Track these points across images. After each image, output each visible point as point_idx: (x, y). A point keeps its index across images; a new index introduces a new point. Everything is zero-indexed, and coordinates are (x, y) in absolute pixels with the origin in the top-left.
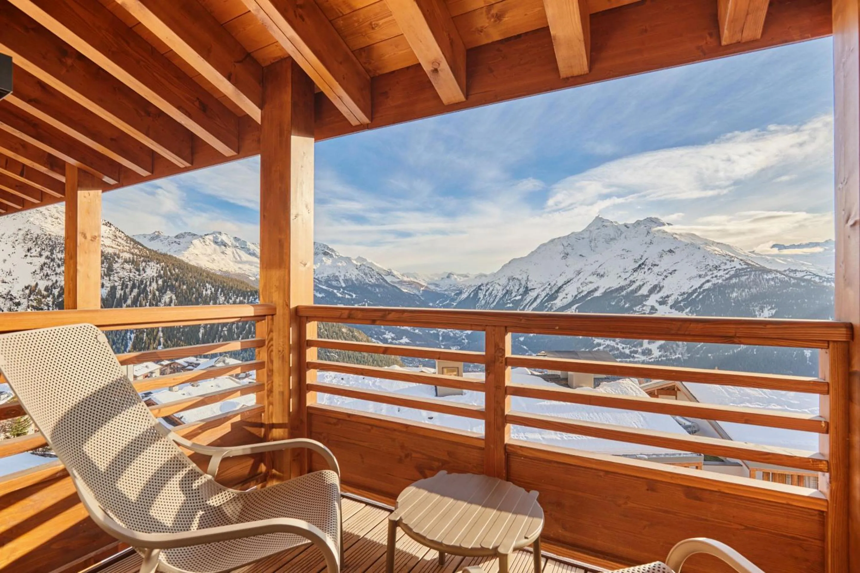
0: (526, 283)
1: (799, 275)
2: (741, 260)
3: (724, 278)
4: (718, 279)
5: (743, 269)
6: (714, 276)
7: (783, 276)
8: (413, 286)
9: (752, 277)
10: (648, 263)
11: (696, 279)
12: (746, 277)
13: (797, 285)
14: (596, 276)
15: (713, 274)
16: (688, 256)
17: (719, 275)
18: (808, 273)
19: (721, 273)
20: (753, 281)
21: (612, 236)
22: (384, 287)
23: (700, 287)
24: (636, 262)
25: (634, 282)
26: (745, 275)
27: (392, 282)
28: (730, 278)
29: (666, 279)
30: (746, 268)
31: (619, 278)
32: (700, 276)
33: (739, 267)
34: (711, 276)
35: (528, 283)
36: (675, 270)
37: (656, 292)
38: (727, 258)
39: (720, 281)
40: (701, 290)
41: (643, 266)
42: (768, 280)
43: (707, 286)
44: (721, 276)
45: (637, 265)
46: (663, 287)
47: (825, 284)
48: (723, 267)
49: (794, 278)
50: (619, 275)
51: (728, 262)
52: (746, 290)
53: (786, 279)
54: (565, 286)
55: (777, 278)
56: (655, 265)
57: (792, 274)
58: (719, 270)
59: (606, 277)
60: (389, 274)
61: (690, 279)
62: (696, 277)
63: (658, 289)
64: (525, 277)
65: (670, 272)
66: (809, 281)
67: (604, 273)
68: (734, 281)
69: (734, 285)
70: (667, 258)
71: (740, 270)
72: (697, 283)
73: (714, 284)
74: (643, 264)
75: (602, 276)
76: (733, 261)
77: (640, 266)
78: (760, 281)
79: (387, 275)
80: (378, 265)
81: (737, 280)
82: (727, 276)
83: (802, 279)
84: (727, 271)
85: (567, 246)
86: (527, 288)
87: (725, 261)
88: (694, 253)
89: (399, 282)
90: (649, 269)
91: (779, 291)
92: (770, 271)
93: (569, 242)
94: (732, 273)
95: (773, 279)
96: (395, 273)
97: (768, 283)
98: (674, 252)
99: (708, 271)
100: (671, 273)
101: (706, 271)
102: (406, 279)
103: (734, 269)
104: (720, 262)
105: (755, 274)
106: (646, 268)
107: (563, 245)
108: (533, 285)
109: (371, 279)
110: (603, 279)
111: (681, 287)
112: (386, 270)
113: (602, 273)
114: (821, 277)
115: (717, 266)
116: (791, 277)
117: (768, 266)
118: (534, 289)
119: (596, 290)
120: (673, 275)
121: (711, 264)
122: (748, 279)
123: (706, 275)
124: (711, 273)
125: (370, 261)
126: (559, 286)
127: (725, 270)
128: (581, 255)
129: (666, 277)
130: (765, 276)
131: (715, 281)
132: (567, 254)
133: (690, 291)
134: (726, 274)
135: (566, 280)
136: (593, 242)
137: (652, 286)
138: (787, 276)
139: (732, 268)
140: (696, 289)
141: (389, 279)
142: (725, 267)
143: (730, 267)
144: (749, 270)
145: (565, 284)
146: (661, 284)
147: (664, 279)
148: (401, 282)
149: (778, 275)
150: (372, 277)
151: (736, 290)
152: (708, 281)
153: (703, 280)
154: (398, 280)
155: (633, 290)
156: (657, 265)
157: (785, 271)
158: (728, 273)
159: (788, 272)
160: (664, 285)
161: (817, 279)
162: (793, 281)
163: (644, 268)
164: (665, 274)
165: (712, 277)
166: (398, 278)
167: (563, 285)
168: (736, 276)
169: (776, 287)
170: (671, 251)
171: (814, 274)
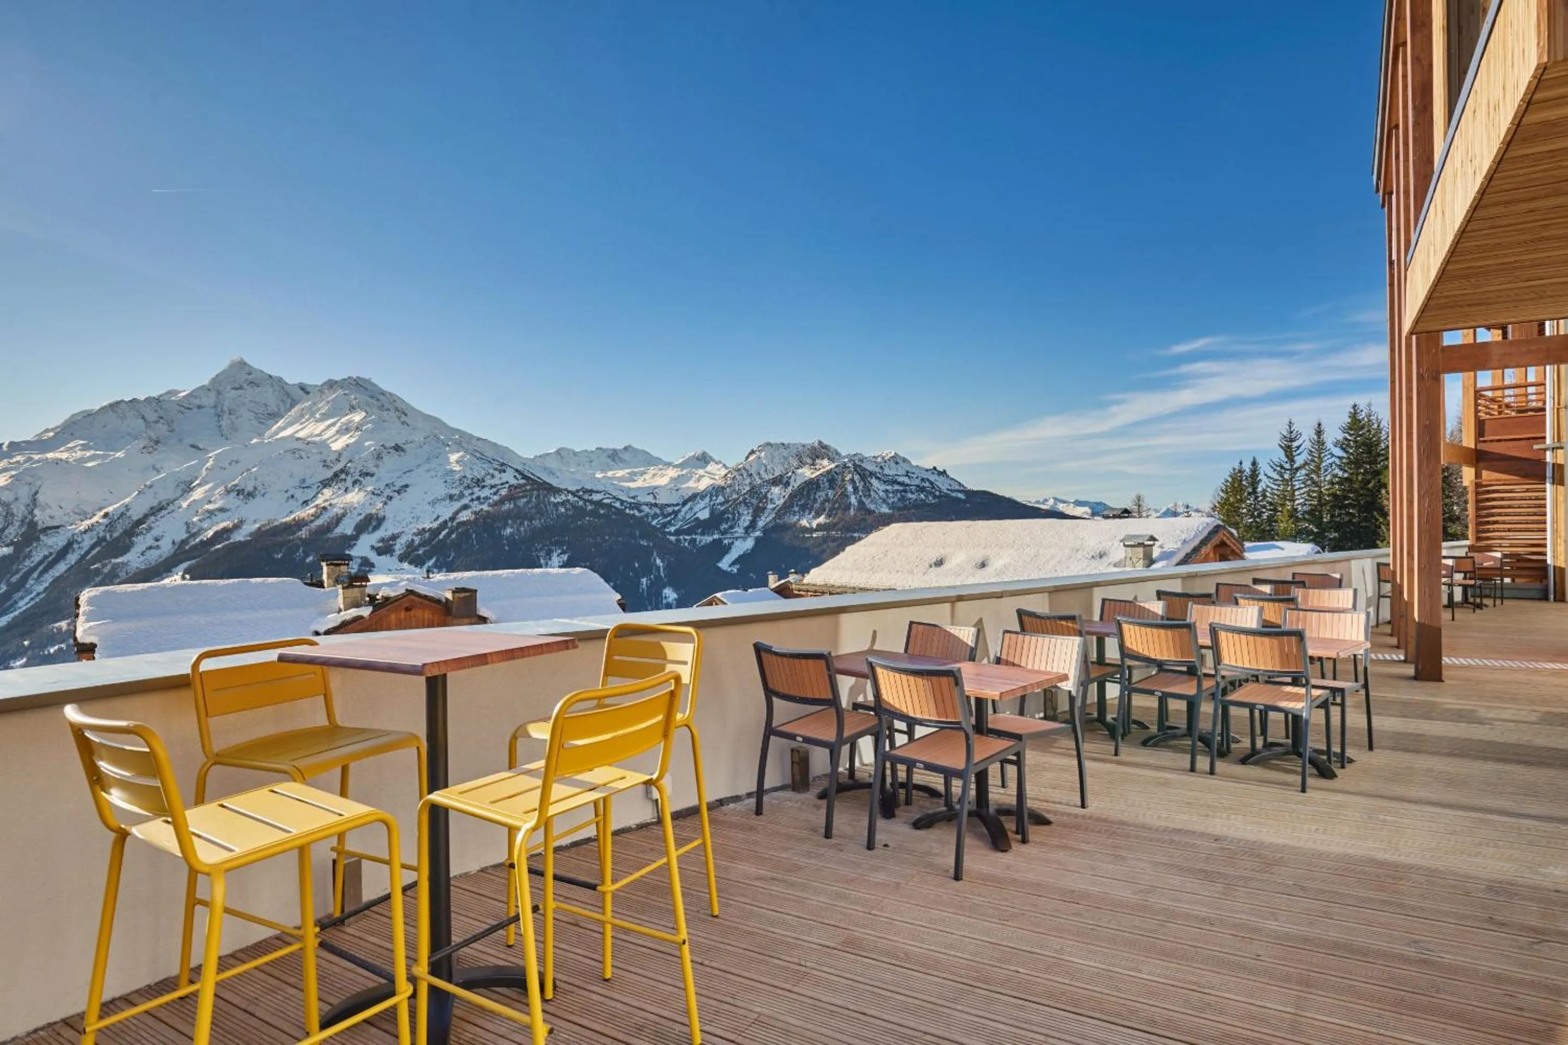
0: (31, 513)
1: (596, 497)
2: (517, 470)
3: (491, 501)
4: (481, 503)
5: (519, 486)
6: (474, 497)
7: (576, 499)
9: (534, 500)
10: (352, 470)
11: (443, 503)
12: (525, 500)
13: (594, 513)
14: (234, 494)
15: (472, 494)
16: (428, 459)
17: (482, 496)
18: (607, 496)
19: (486, 492)
20: (536, 507)
21: (273, 408)
23: (452, 519)
24: (326, 465)
25: (325, 508)
26: (523, 497)
28: (502, 501)
29: (389, 503)
30: (524, 485)
31: (291, 502)
32: (451, 497)
33: (513, 482)
34: (470, 498)
35: (36, 512)
36: (407, 486)
37: (370, 529)
38: (496, 465)
39: (485, 507)
40: (455, 524)
41: (343, 476)
42: (556, 505)
43: (465, 516)
44: (486, 498)
45: (329, 474)
46: (384, 518)
47: (627, 511)
48: (489, 482)
49: (591, 502)
50: (290, 493)
51: (496, 473)
52: (526, 523)
53: (581, 503)
54: (152, 518)
55: (568, 501)
56: (367, 474)
57: (586, 497)
58: (483, 487)
59: (258, 498)
61: (433, 503)
62: (444, 499)
63: (374, 523)
64: (24, 494)
65: (396, 488)
66: (609, 506)
67: (255, 488)
68: (507, 506)
69: (508, 515)
70: (391, 461)
71: (516, 487)
72: (446, 511)
73: (475, 513)
74: (342, 471)
75: (251, 495)
76: (504, 471)
77: (336, 475)
78: (546, 507)
81: (512, 506)
82: (496, 498)
83: (599, 504)
84: (494, 490)
85: (157, 422)
86: (32, 524)
87: (491, 471)
88: (440, 454)
90: (355, 483)
91: (572, 522)
92: (558, 491)
93: (162, 413)
94: (504, 492)
95: (563, 504)
97: (557, 510)
98: (403, 450)
99: (465, 488)
100: (398, 492)
101: (461, 488)
103: (507, 486)
104: (483, 473)
105: (538, 496)
106: (350, 480)
107: (143, 418)
108: (51, 517)
110: (252, 502)
111: (418, 518)
113: (250, 488)
114: (622, 502)
115: (478, 480)
116: (585, 501)
117: (554, 482)
118: (58, 527)
119: (237, 527)
120: (403, 495)
121: (470, 476)
122: (528, 502)
123: (461, 496)
124: (470, 491)
126: (135, 518)
127: (492, 487)
128: (193, 446)
129: (390, 498)
130: (552, 499)
131: (476, 507)
132: (157, 442)
133: (435, 525)
134: (495, 494)
135: (155, 503)
136: (226, 416)
137: (362, 517)
138: (580, 498)
139: (502, 484)
140: (445, 522)
142: (493, 482)
143: (500, 482)
144: (528, 487)
145: (153, 514)
146: (381, 514)
147: (385, 503)
149: (570, 497)
151: (510, 522)
152: (465, 507)
153: (457, 505)
155: (322, 526)
156: (372, 475)
157: (578, 491)
158: (497, 491)
159: (581, 493)
160: (387, 515)
161: (617, 505)
162: (589, 508)
163: (345, 480)
164: (388, 492)
165: (472, 500)
167: (146, 516)
168: (510, 498)
169: (567, 516)
170: (397, 448)
171: (614, 497)
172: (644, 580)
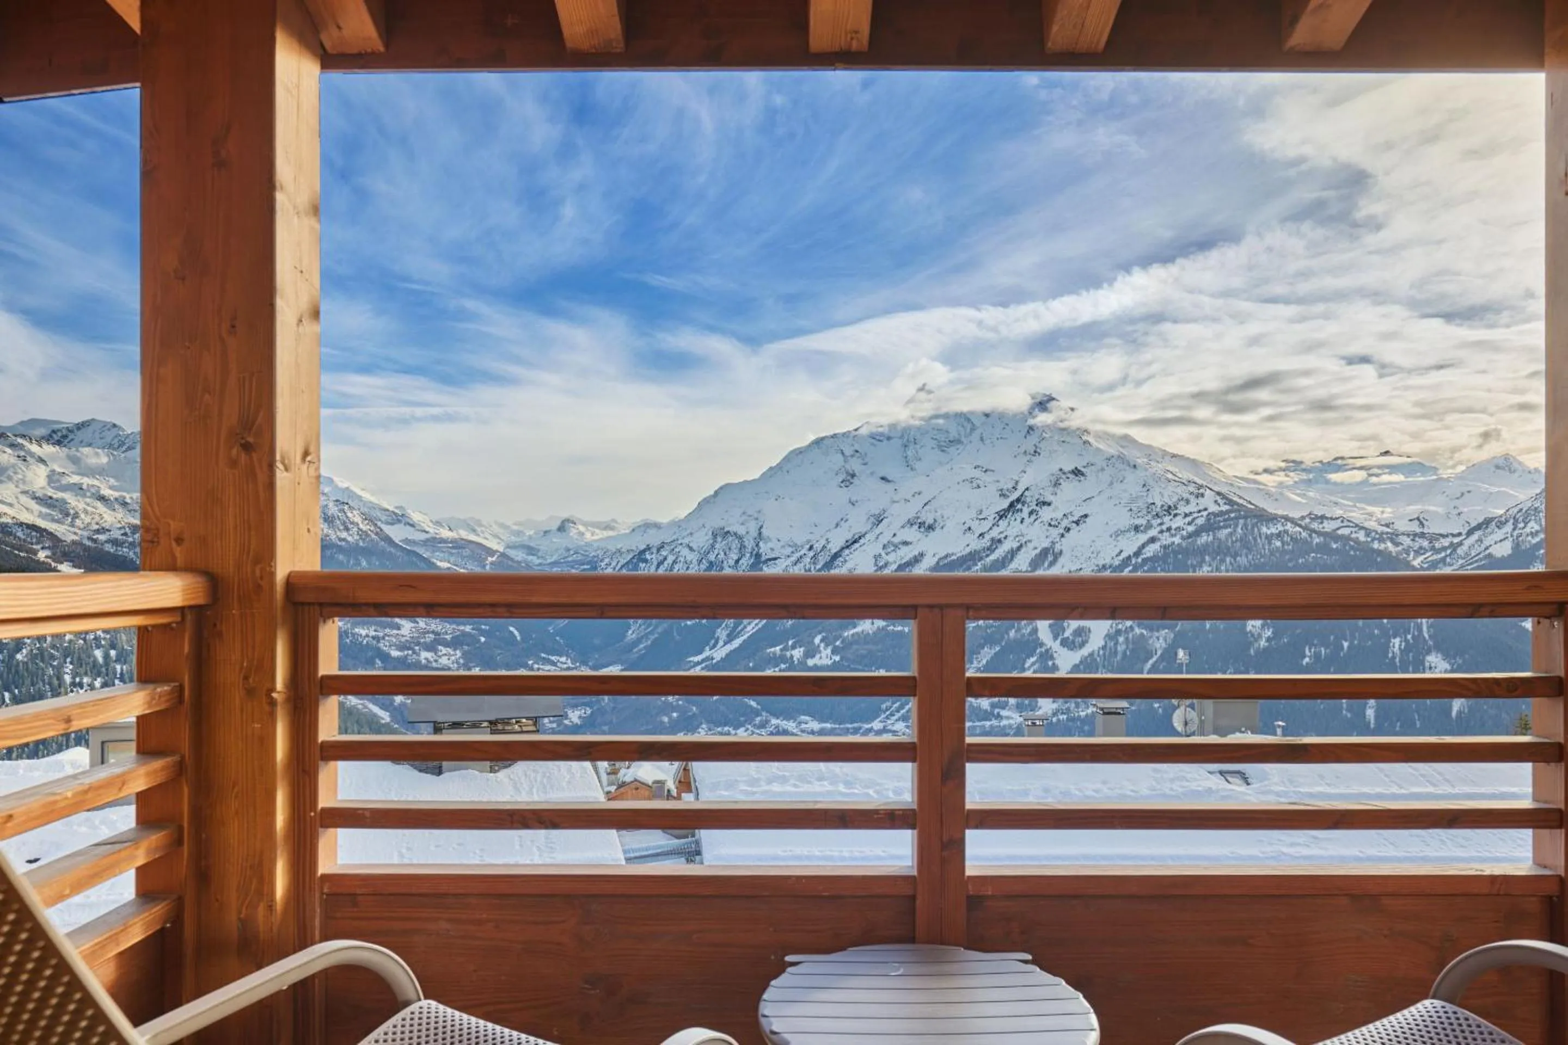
0: (757, 545)
1: (1328, 526)
2: (1219, 494)
3: (1184, 533)
4: (1172, 536)
5: (1221, 513)
6: (1164, 527)
7: (1298, 529)
8: (466, 552)
9: (1239, 530)
10: (1028, 500)
11: (1128, 535)
12: (1229, 530)
13: (1323, 548)
14: (916, 527)
15: (1161, 524)
16: (1111, 483)
17: (1174, 527)
18: (1346, 523)
19: (1179, 522)
20: (1241, 540)
21: (953, 434)
22: (382, 554)
23: (1137, 554)
24: (1003, 495)
25: (1000, 541)
26: (1225, 527)
27: (407, 541)
28: (1197, 533)
29: (1066, 535)
30: (1228, 512)
31: (968, 534)
32: (1137, 528)
33: (1213, 508)
34: (1159, 529)
35: (761, 544)
36: (1086, 516)
37: (1046, 564)
38: (1192, 488)
39: (1177, 540)
40: (1140, 560)
41: (1019, 506)
42: (1269, 538)
43: (1150, 550)
44: (1178, 529)
45: (1005, 504)
46: (1061, 552)
47: (1376, 545)
48: (1183, 509)
49: (1319, 533)
50: (967, 526)
51: (1192, 498)
52: (1228, 559)
53: (1304, 534)
54: (847, 551)
55: (1286, 532)
56: (1044, 503)
57: (1315, 525)
58: (1175, 515)
59: (938, 530)
60: (399, 521)
61: (1118, 534)
62: (1128, 531)
63: (1050, 558)
64: (753, 527)
65: (1075, 519)
66: (1347, 538)
67: (935, 521)
68: (1204, 539)
69: (1203, 551)
70: (1070, 488)
71: (1216, 515)
72: (1130, 545)
73: (1165, 547)
74: (1018, 500)
75: (931, 528)
76: (1202, 495)
77: (1012, 505)
78: (1255, 539)
79: (392, 524)
80: (366, 496)
81: (1211, 538)
82: (1191, 529)
83: (1333, 536)
84: (1189, 519)
85: (852, 456)
86: (758, 556)
87: (1186, 496)
88: (1124, 478)
89: (426, 543)
90: (1031, 513)
91: (1290, 560)
92: (1273, 519)
93: (857, 447)
94: (1200, 521)
95: (1279, 535)
96: (416, 517)
97: (1270, 543)
98: (1083, 474)
99: (1153, 517)
100: (1077, 523)
101: (1149, 517)
102: (445, 533)
103: (1205, 513)
104: (1175, 499)
105: (1245, 525)
106: (1026, 510)
107: (843, 453)
108: (772, 549)
109: (344, 535)
110: (932, 534)
111: (1098, 553)
112: (391, 508)
113: (930, 521)
114: (1368, 532)
115: (1170, 507)
116: (1314, 531)
117: (1271, 508)
118: (775, 559)
119: (917, 560)
120: (1082, 526)
121: (1159, 504)
122: (1231, 534)
123: (1149, 526)
124: (1159, 521)
125: (342, 483)
126: (834, 551)
127: (1186, 515)
128: (883, 478)
129: (1068, 530)
130: (1264, 529)
131: (1166, 539)
132: (853, 476)
133: (1117, 562)
134: (1189, 524)
135: (849, 536)
136: (911, 446)
137: (1038, 551)
138: (1305, 528)
139: (1199, 511)
140: (1129, 558)
141: (397, 533)
142: (1187, 510)
143: (1196, 510)
144: (1232, 515)
145: (847, 547)
146: (1058, 548)
147: (1062, 536)
148: (434, 543)
149: (1289, 526)
150: (347, 529)
151: (1207, 558)
152: (1153, 540)
153: (1143, 538)
154: (423, 536)
155: (997, 561)
156: (1049, 504)
157: (1303, 518)
158: (1194, 519)
159: (1307, 520)
160: (1064, 549)
161: (1361, 536)
162: (1317, 540)
163: (1021, 510)
164: (1065, 523)
165: (1162, 532)
166: (427, 532)
167: (842, 549)
168: (1209, 527)
169: (1284, 552)
170: (1077, 472)
171: (1357, 526)
172: (1396, 642)
